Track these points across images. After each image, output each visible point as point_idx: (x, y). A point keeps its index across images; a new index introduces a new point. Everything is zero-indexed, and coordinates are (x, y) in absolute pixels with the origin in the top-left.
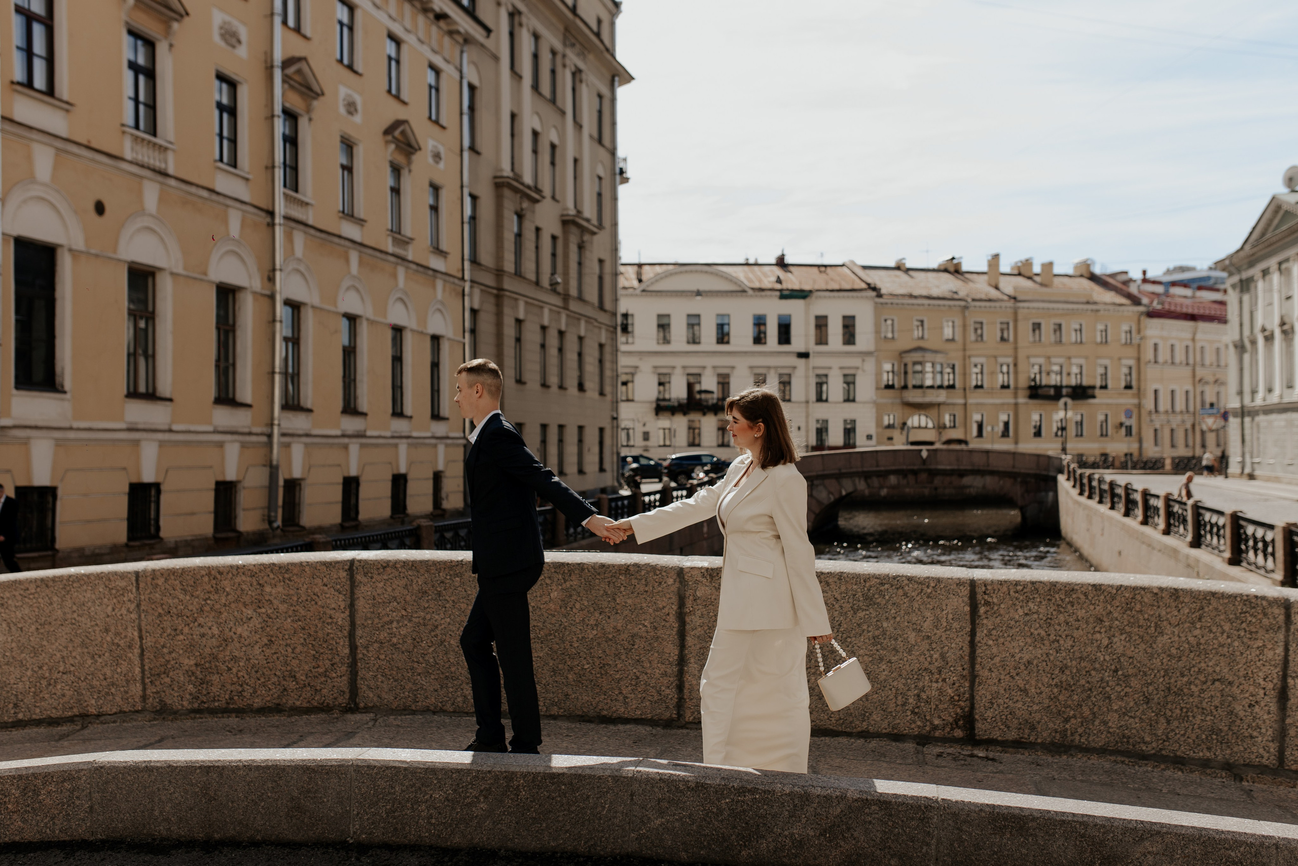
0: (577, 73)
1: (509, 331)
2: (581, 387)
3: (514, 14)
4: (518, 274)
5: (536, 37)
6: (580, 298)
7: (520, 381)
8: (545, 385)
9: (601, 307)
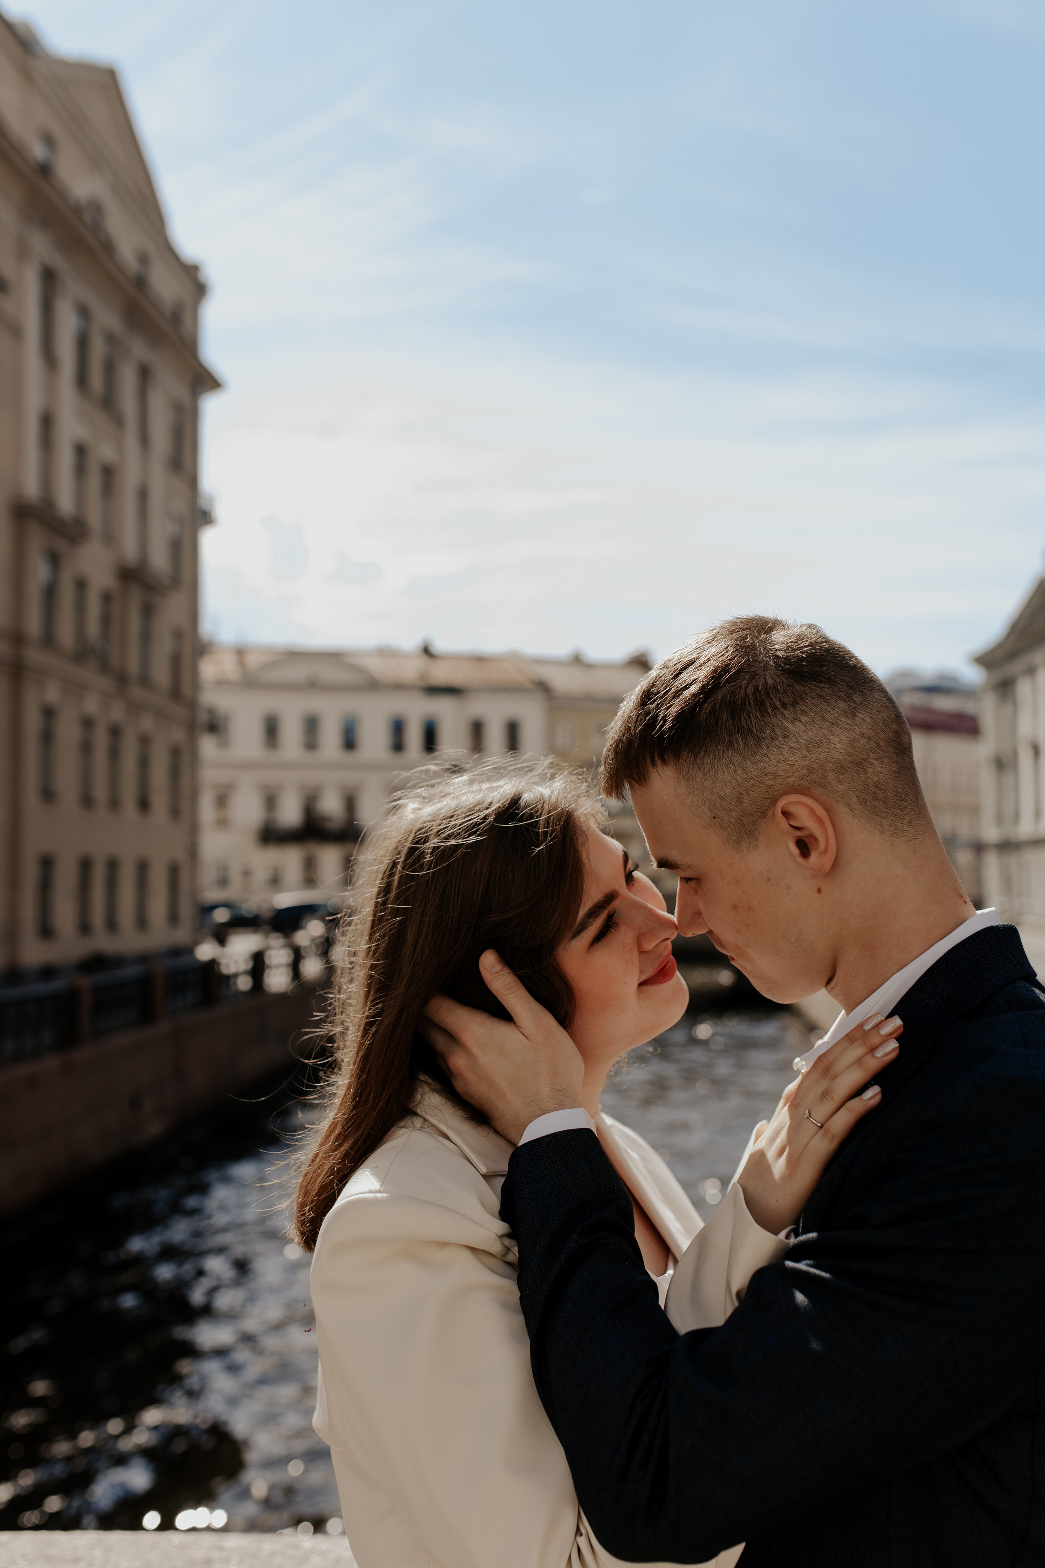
0: (145, 373)
1: (33, 722)
2: (144, 804)
3: (49, 277)
4: (48, 640)
5: (84, 312)
6: (145, 680)
7: (48, 794)
8: (87, 801)
9: (176, 693)
